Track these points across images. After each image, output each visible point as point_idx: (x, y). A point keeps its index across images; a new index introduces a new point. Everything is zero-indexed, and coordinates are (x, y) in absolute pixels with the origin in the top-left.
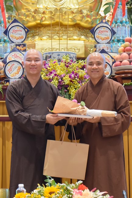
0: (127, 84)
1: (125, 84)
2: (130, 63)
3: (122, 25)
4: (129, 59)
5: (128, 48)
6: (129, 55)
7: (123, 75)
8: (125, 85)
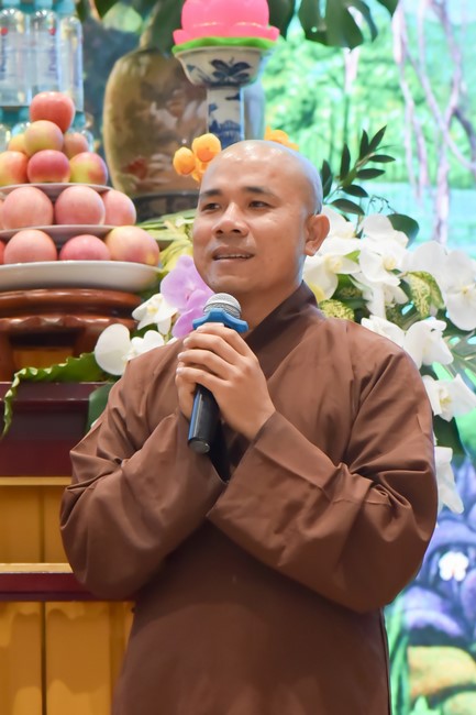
0: (34, 372)
1: (23, 372)
2: (59, 251)
3: (33, 21)
4: (55, 222)
5: (50, 155)
6: (53, 196)
7: (17, 321)
8: (23, 380)
